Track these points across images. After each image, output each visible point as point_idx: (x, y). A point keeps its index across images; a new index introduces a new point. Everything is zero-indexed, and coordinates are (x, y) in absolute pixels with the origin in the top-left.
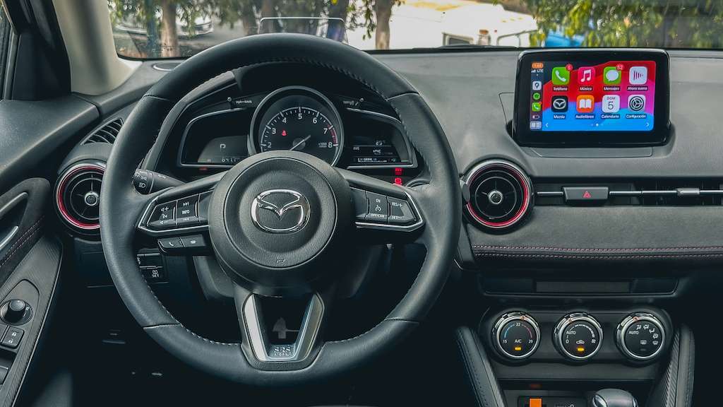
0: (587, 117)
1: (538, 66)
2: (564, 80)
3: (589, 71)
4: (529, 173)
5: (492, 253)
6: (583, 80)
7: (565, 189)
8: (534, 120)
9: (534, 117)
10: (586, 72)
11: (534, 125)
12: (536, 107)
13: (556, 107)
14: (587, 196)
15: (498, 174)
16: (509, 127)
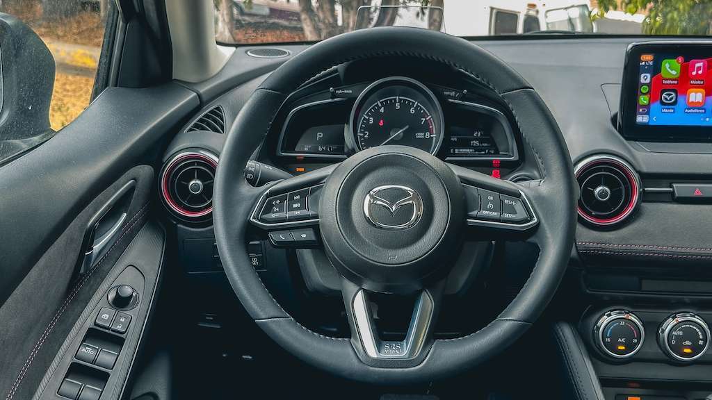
0: (697, 111)
1: (647, 59)
2: (674, 72)
3: (701, 64)
4: (638, 169)
5: (598, 251)
6: (694, 73)
7: (674, 185)
8: (641, 114)
9: (641, 110)
10: (697, 65)
11: (641, 119)
12: (643, 100)
13: (665, 101)
14: (697, 194)
15: (606, 170)
16: (614, 120)
